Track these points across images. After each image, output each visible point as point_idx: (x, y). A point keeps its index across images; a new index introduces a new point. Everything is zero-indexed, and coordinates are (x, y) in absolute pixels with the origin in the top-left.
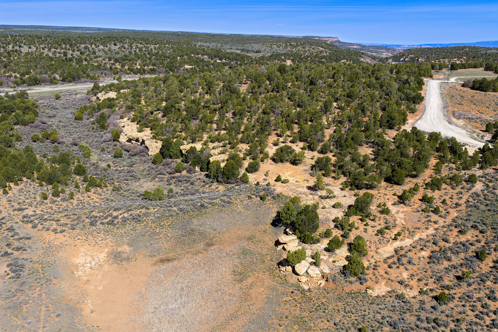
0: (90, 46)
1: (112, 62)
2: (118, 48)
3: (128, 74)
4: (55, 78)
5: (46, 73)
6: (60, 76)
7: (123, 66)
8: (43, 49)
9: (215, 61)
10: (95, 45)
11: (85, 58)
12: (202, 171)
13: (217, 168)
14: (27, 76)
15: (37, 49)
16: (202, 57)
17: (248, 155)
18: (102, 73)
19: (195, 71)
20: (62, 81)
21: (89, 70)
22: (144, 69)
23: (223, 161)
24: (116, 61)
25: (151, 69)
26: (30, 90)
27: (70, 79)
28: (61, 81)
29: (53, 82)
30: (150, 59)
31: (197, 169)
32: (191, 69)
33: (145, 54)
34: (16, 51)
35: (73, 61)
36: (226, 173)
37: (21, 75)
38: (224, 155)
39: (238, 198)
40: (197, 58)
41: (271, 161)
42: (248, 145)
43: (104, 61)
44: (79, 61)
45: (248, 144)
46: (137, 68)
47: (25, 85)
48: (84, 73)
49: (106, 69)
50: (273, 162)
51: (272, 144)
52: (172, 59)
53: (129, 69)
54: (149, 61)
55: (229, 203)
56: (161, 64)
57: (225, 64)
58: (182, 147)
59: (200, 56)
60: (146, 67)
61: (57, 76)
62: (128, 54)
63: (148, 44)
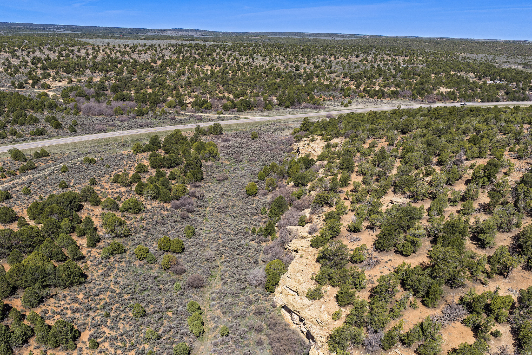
0: (328, 58)
1: (347, 79)
2: (360, 61)
3: (362, 97)
4: (270, 103)
5: (262, 95)
6: (277, 99)
7: (358, 86)
8: (277, 62)
9: (485, 82)
10: (335, 56)
11: (318, 73)
14: (241, 98)
15: (270, 61)
16: (465, 76)
18: (330, 95)
19: (453, 96)
21: (315, 91)
22: (383, 91)
24: (352, 78)
25: (393, 91)
27: (288, 103)
28: (277, 106)
29: (267, 107)
30: (395, 76)
32: (448, 93)
33: (389, 70)
34: (248, 64)
35: (302, 77)
37: (234, 98)
40: (459, 77)
43: (337, 79)
44: (310, 77)
46: (375, 90)
48: (308, 95)
49: (336, 90)
52: (423, 78)
53: (365, 90)
54: (392, 79)
56: (407, 84)
59: (462, 73)
60: (387, 88)
61: (274, 99)
62: (369, 69)
63: (397, 55)
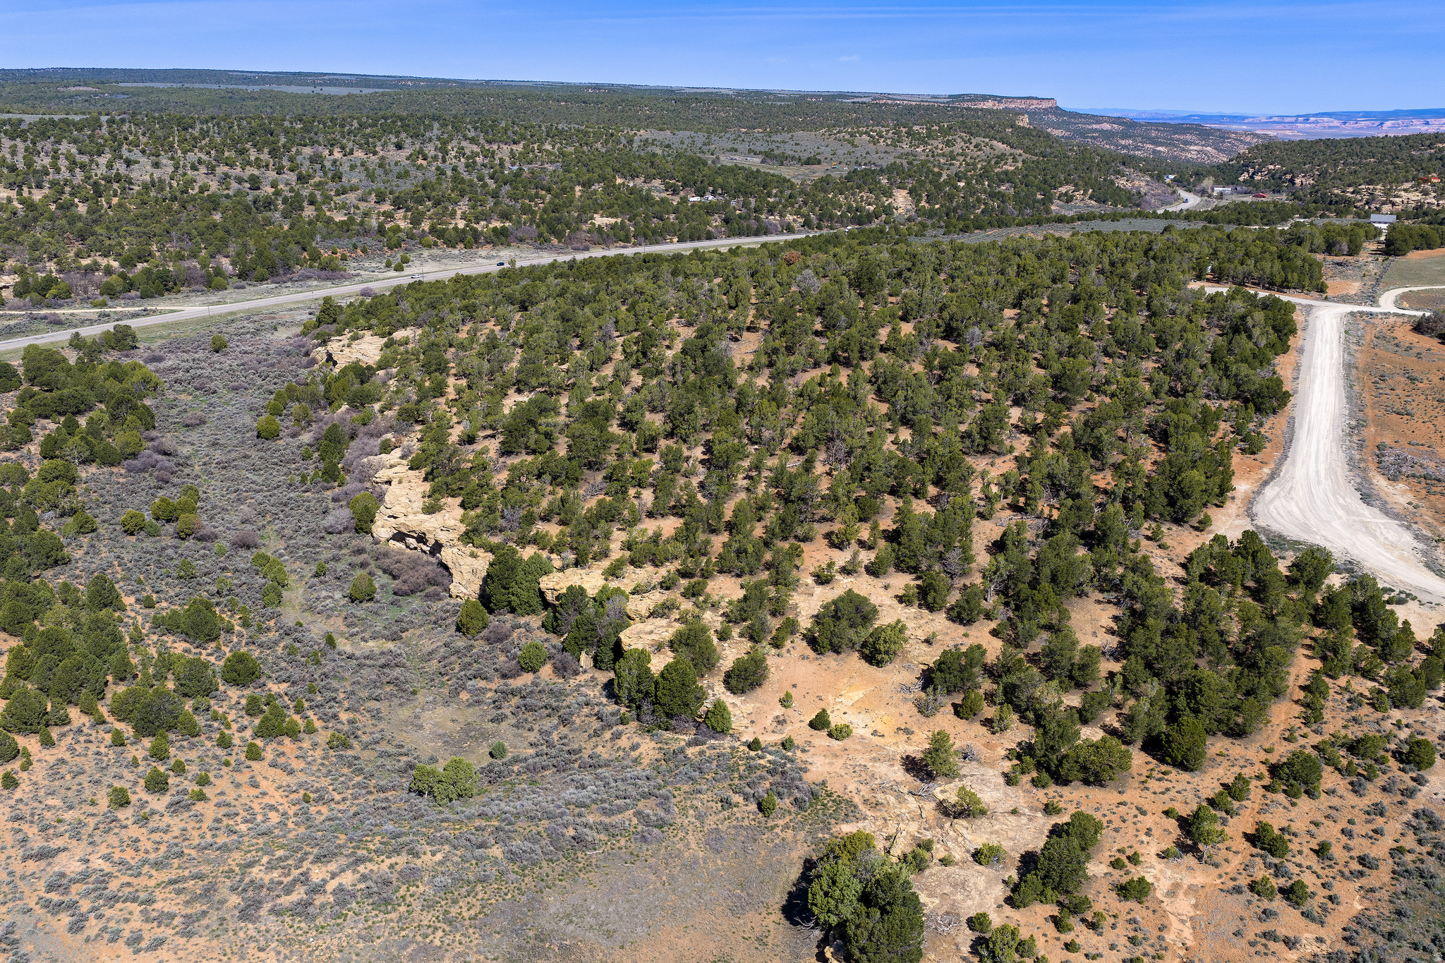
0: (327, 152)
1: (387, 207)
2: (408, 159)
3: (429, 247)
4: (219, 272)
5: (194, 256)
6: (234, 264)
7: (416, 222)
8: (194, 168)
9: (684, 200)
10: (343, 148)
11: (312, 194)
12: (600, 669)
13: (639, 677)
14: (140, 266)
15: (177, 168)
16: (646, 187)
17: (736, 623)
18: (355, 247)
19: (622, 233)
20: (240, 276)
21: (318, 238)
22: (475, 230)
23: (659, 648)
24: (398, 204)
25: (495, 229)
26: (146, 313)
27: (261, 270)
28: (235, 279)
29: (212, 282)
30: (495, 195)
31: (585, 660)
32: (613, 227)
33: (481, 179)
34: (118, 178)
35: (276, 206)
36: (665, 700)
37: (122, 266)
38: (664, 622)
39: (692, 807)
40: (632, 191)
41: (805, 644)
42: (740, 580)
43: (362, 205)
44: (294, 205)
45: (739, 576)
46: (456, 229)
47: (133, 293)
48: (304, 249)
49: (366, 232)
50: (809, 652)
51: (813, 575)
52: (556, 196)
53: (433, 230)
54: (490, 203)
55: (661, 824)
56: (526, 210)
57: (710, 210)
58: (546, 583)
59: (639, 181)
60: (483, 223)
61: (226, 263)
62: (433, 180)
63: (495, 141)
